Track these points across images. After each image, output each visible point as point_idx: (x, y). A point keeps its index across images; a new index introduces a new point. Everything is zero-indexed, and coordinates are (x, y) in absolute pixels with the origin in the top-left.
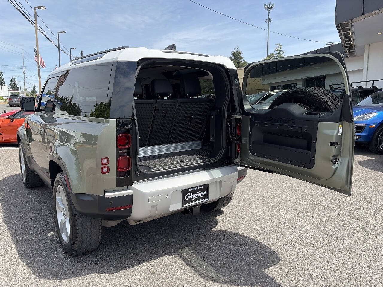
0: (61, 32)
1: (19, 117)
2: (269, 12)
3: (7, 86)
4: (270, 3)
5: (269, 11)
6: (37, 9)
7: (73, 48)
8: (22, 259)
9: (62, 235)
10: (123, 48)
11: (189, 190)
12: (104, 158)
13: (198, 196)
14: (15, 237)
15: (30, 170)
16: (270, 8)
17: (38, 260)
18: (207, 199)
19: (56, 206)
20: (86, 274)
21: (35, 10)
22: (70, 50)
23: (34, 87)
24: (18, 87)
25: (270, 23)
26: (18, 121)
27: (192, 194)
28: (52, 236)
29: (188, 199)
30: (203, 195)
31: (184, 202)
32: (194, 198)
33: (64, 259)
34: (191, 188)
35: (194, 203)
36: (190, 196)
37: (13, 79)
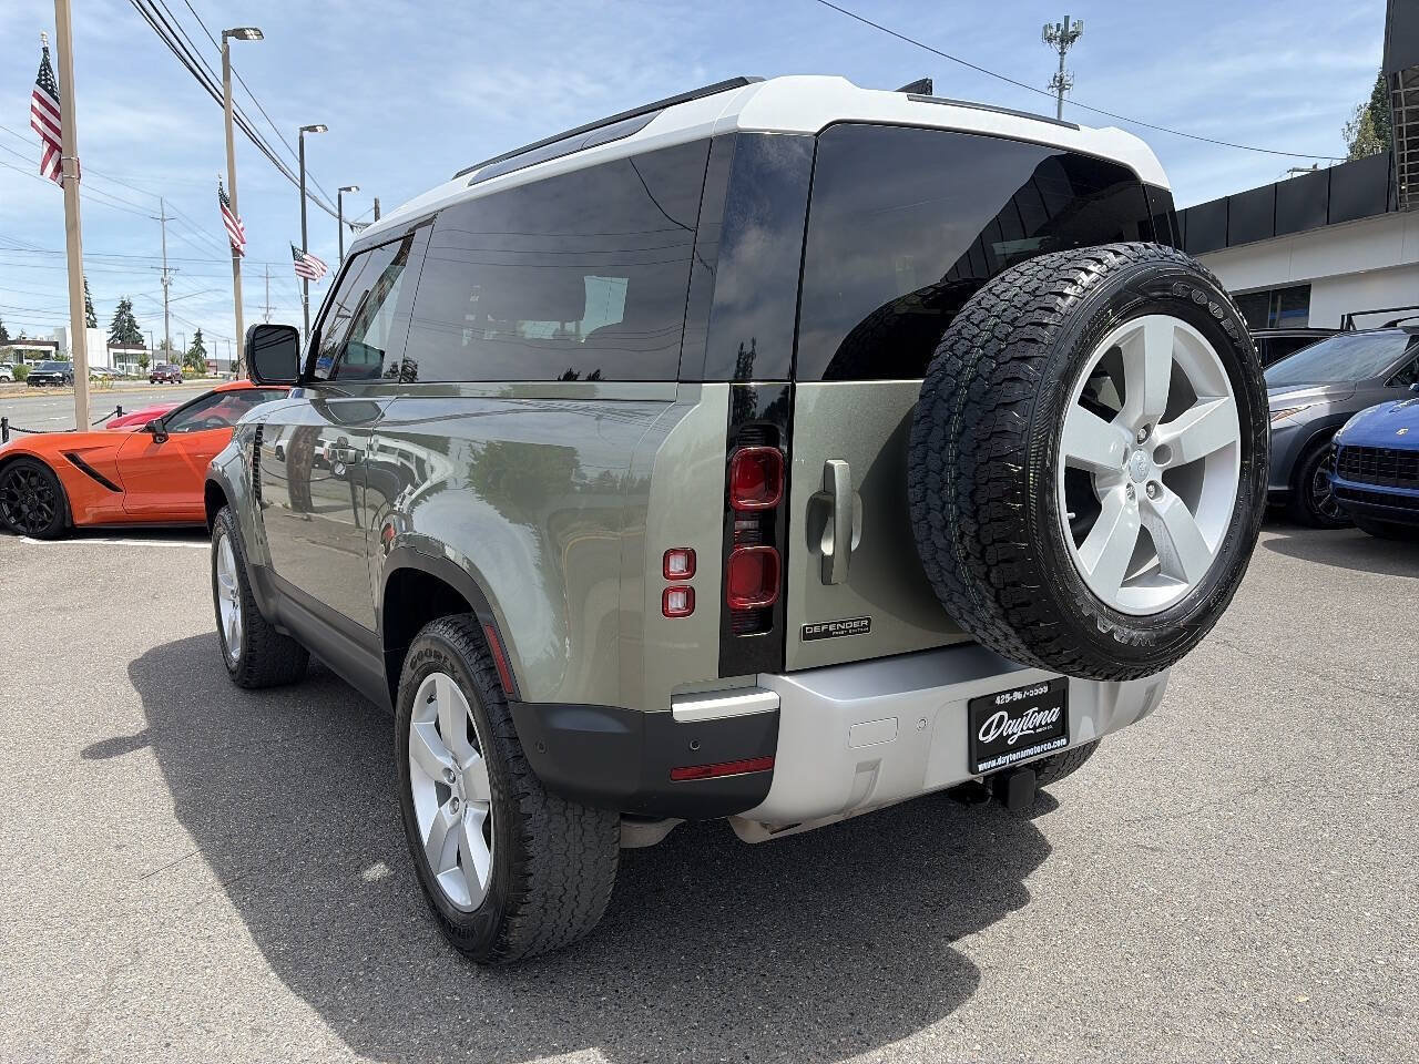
0: (312, 129)
1: (185, 426)
2: (1062, 54)
3: (104, 331)
4: (1067, 18)
5: (1062, 48)
6: (231, 40)
7: (349, 189)
8: (283, 976)
9: (439, 877)
10: (742, 82)
11: (998, 702)
12: (675, 551)
13: (1028, 729)
14: (235, 882)
15: (261, 616)
16: (1067, 38)
17: (353, 980)
18: (1064, 741)
19: (411, 759)
20: (566, 1049)
21: (225, 42)
22: (340, 196)
23: (199, 335)
24: (141, 336)
25: (1065, 92)
26: (181, 443)
27: (1006, 718)
28: (385, 883)
29: (990, 738)
30: (1047, 724)
31: (977, 752)
32: (1013, 734)
33: (455, 979)
34: (1004, 693)
35: (1014, 757)
36: (998, 726)
37: (125, 307)
